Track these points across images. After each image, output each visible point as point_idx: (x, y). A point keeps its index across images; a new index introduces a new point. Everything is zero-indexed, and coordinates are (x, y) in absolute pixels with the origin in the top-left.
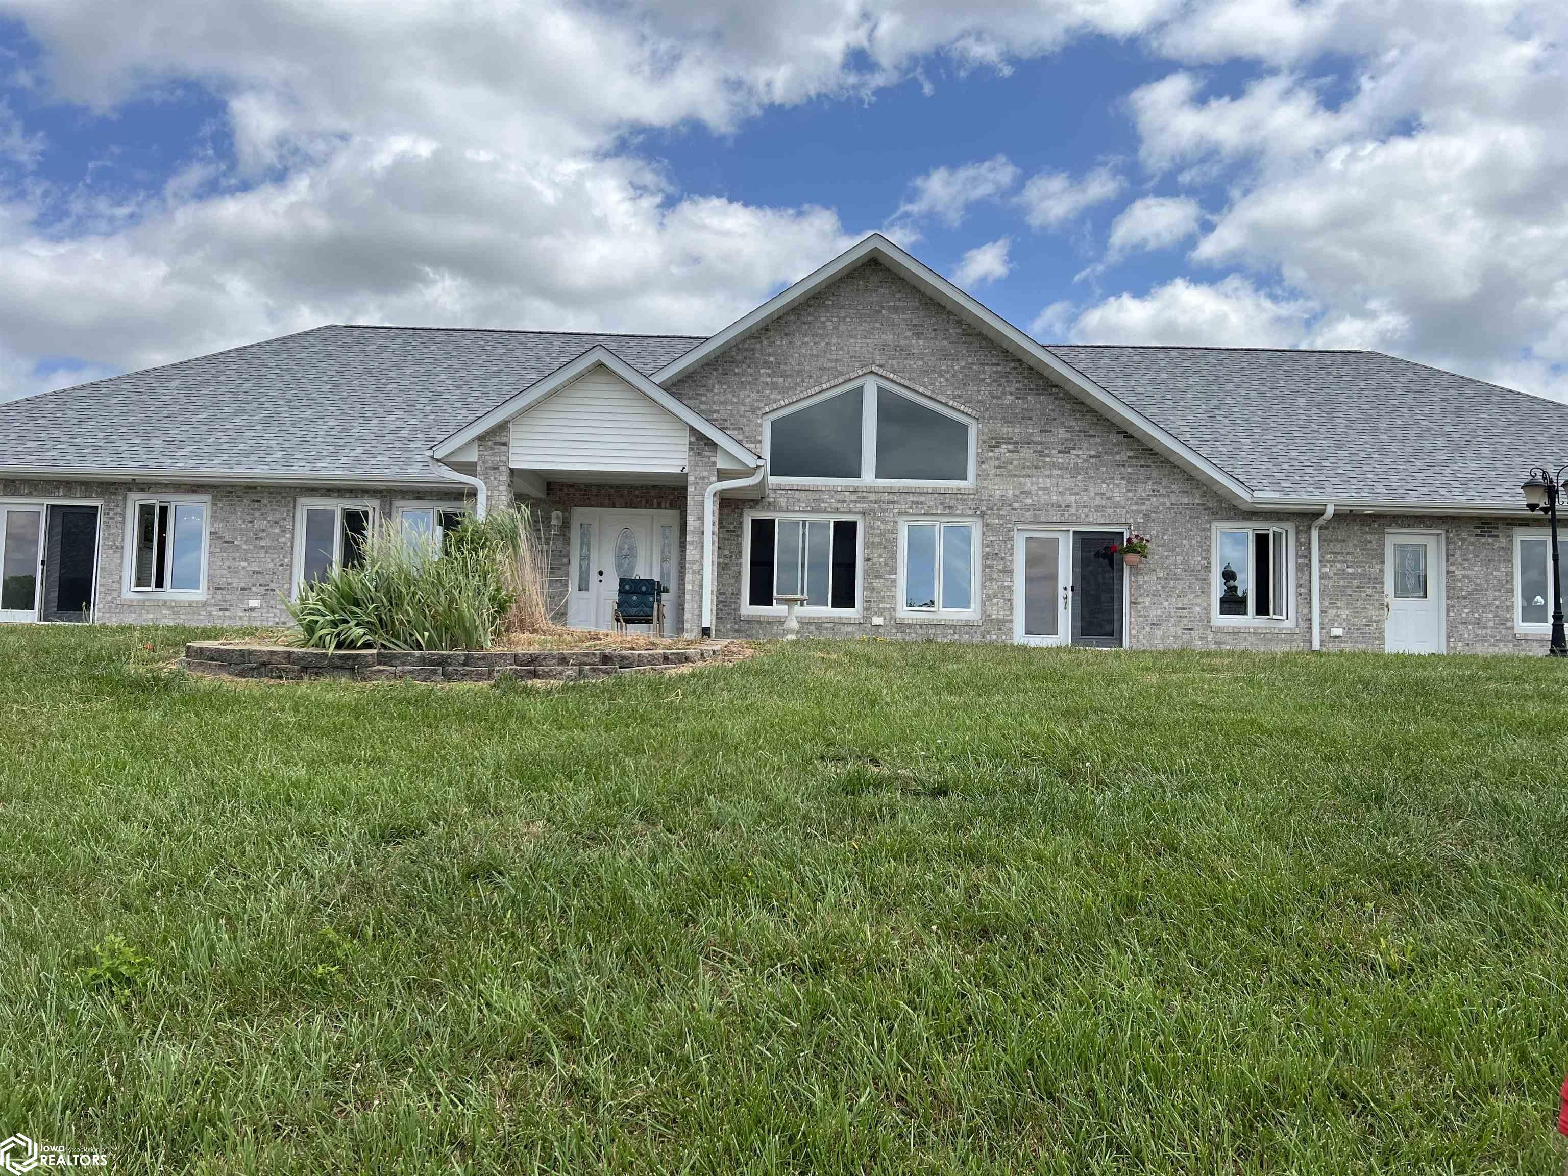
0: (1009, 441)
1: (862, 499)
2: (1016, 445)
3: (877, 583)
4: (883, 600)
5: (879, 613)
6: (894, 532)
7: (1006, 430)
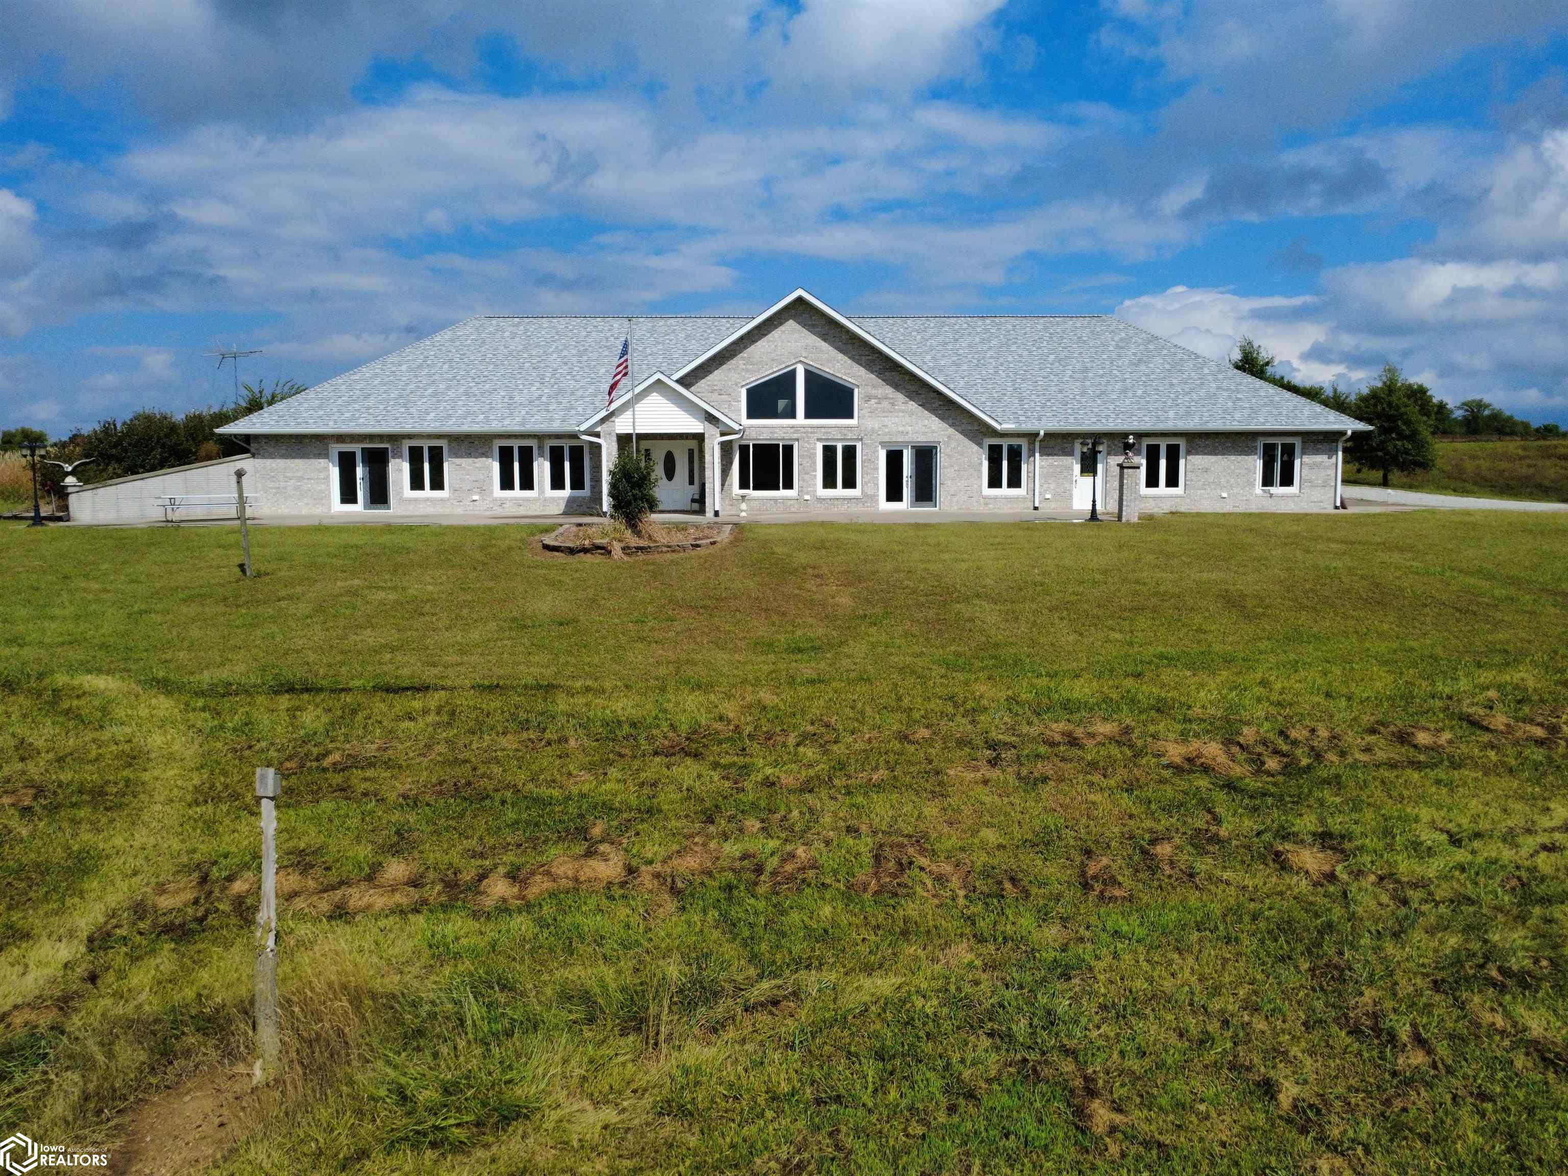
0: (876, 397)
1: (797, 432)
2: (880, 400)
3: (806, 477)
4: (809, 486)
5: (807, 493)
6: (815, 449)
7: (874, 392)
